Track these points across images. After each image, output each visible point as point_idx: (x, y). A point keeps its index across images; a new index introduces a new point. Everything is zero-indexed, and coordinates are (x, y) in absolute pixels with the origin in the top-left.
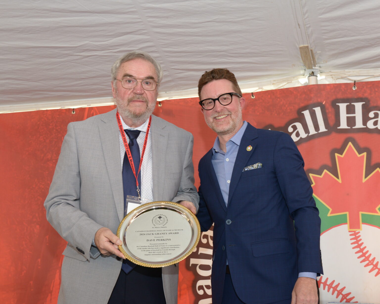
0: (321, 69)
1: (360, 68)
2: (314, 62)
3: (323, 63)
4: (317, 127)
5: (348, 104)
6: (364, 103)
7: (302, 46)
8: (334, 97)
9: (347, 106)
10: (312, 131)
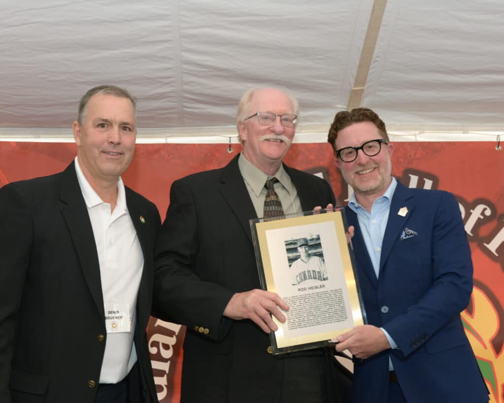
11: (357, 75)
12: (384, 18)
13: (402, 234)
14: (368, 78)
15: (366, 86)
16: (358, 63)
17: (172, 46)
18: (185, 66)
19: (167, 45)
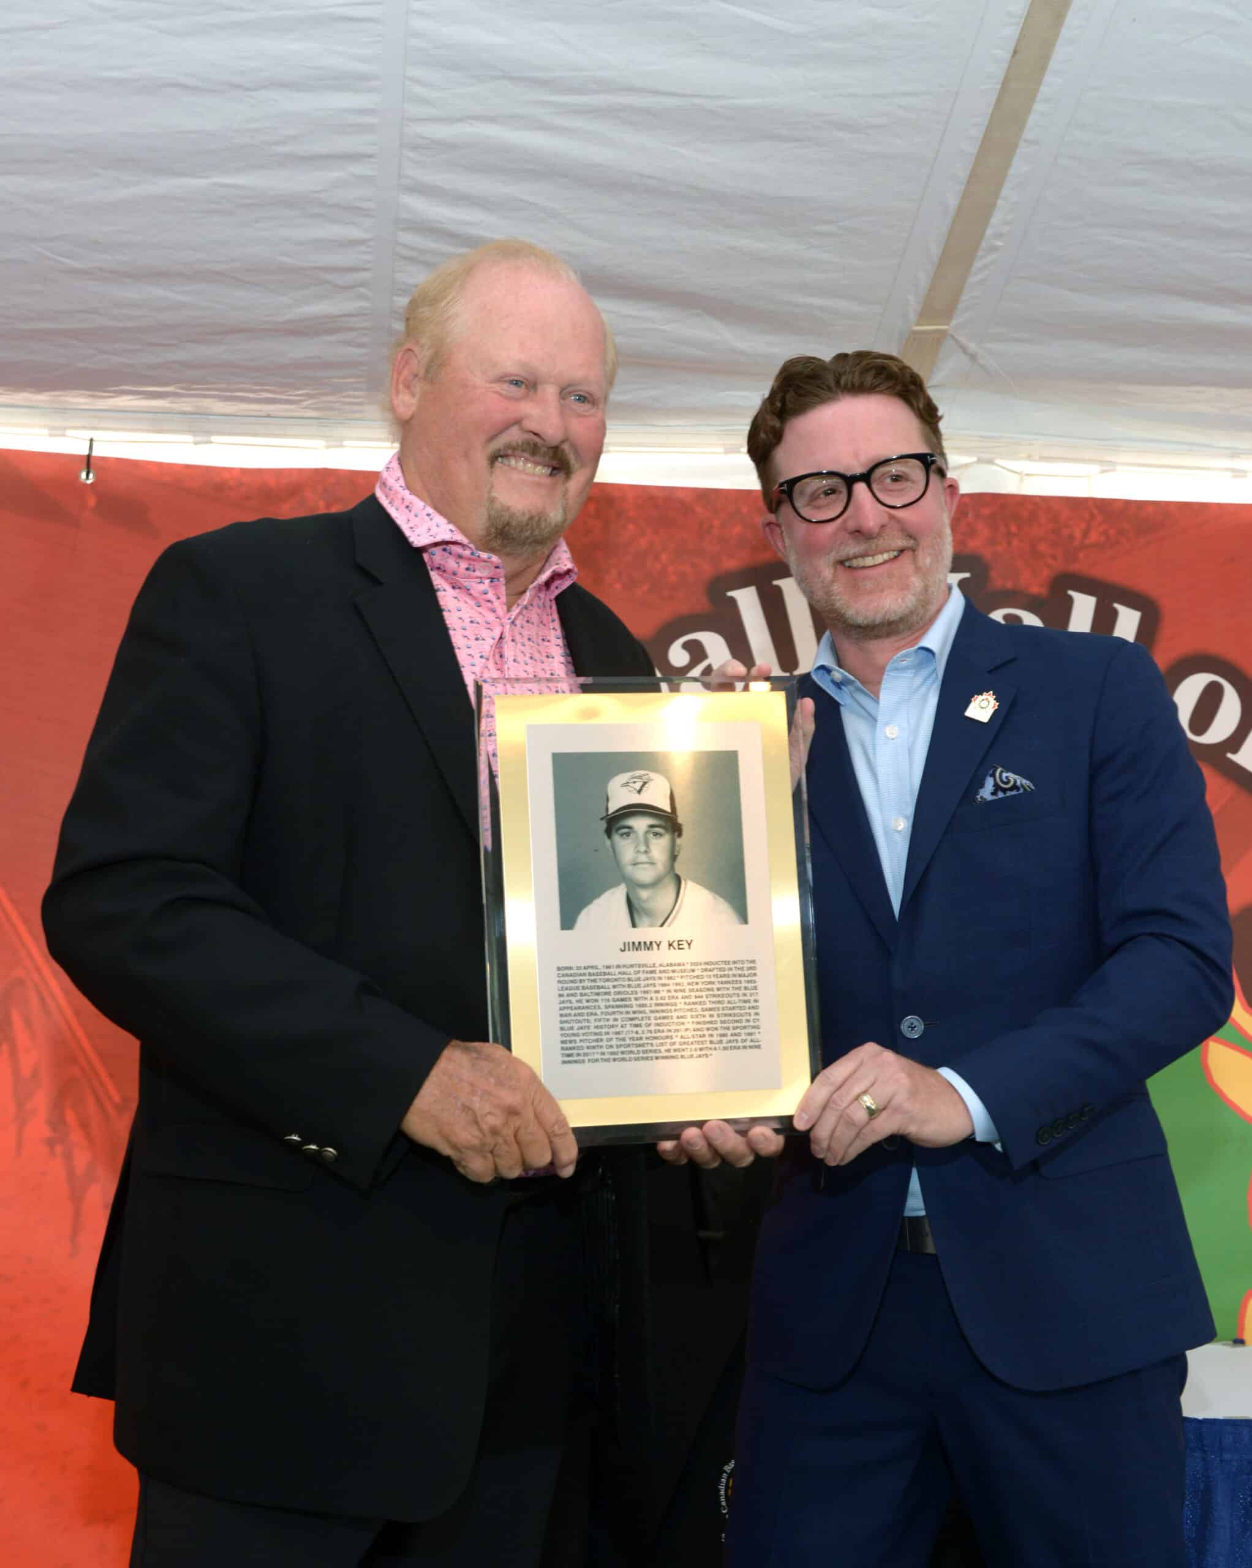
6: (967, 575)
11: (932, 288)
12: (1032, 120)
13: (982, 786)
14: (963, 298)
15: (954, 322)
16: (935, 250)
17: (370, 173)
18: (407, 238)
19: (358, 169)
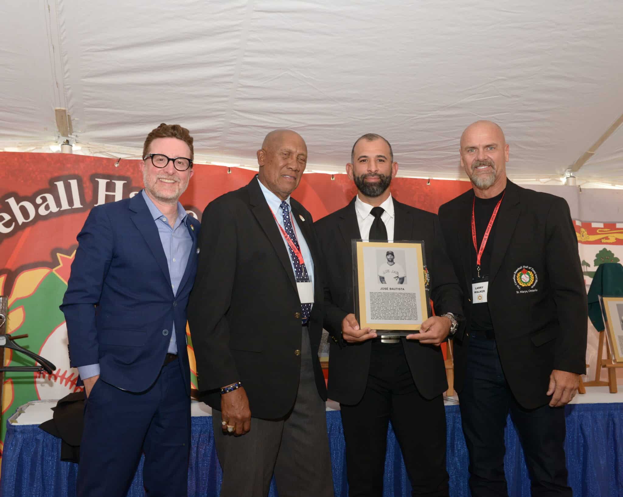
0: (77, 139)
1: (122, 145)
2: (70, 130)
3: (80, 131)
4: (71, 201)
5: (109, 181)
6: (126, 182)
7: (58, 108)
8: (93, 172)
9: (107, 183)
10: (65, 206)
